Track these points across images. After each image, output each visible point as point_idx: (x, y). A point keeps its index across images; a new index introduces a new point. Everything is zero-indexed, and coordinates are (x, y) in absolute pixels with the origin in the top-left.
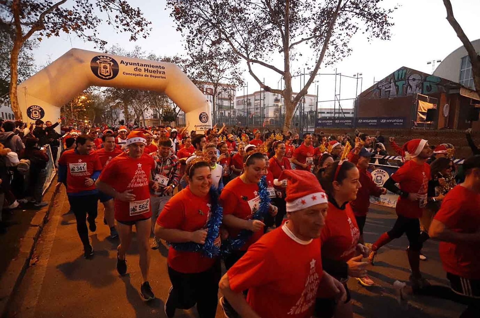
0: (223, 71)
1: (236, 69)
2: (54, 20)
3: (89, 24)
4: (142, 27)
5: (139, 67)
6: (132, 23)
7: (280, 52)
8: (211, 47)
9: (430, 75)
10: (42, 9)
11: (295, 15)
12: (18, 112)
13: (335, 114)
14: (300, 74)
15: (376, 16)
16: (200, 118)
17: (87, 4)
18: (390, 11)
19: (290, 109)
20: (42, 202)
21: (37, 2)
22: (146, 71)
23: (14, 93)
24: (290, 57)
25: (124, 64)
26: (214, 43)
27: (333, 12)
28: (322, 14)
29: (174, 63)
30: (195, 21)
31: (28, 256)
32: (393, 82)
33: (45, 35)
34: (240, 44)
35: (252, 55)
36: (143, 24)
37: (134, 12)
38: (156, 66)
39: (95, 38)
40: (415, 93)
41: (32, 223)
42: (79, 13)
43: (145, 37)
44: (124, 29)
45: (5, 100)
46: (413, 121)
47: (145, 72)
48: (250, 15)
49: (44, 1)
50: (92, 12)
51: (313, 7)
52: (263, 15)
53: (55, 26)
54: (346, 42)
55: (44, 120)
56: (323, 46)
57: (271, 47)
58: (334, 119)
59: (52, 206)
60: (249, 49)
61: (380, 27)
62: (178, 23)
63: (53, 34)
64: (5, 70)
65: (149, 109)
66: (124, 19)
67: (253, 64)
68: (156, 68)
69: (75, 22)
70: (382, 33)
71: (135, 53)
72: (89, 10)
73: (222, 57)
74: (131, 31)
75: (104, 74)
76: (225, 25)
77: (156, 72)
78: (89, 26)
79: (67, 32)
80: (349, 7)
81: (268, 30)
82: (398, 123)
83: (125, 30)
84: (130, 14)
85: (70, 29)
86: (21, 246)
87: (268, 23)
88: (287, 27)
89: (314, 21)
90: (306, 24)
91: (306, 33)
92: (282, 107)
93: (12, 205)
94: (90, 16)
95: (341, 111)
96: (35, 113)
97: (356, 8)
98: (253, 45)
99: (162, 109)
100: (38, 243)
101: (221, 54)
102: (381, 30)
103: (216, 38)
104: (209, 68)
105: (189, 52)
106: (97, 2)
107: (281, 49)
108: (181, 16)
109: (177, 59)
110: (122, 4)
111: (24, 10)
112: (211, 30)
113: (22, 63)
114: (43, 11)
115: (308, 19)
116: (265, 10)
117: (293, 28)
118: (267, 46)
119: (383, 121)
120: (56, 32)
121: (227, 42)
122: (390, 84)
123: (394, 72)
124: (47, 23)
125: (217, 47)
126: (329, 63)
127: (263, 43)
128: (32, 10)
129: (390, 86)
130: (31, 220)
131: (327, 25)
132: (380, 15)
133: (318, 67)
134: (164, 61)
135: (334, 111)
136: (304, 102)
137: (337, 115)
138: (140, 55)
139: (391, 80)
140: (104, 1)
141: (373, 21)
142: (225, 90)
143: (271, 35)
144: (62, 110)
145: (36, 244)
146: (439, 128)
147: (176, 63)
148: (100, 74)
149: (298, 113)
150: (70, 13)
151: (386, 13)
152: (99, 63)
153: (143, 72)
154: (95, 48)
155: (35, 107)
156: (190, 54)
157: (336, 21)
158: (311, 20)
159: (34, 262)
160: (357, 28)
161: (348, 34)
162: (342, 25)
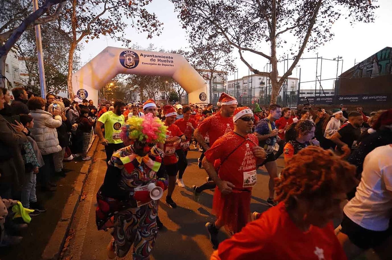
0: (218, 59)
1: (229, 57)
2: (96, 28)
3: (118, 29)
4: (156, 27)
5: (154, 58)
6: (149, 25)
7: (267, 41)
8: (208, 41)
10: (89, 20)
11: (281, 9)
13: (315, 94)
16: (200, 97)
17: (118, 14)
19: (276, 89)
21: (86, 16)
22: (159, 61)
23: (70, 80)
24: (276, 44)
25: (143, 56)
26: (211, 37)
27: (317, 2)
28: (306, 5)
29: (179, 54)
30: (197, 20)
31: (80, 194)
32: (376, 62)
33: (90, 38)
35: (242, 45)
36: (157, 25)
37: (151, 17)
39: (122, 38)
41: (81, 171)
42: (112, 21)
43: (158, 35)
44: (143, 30)
48: (241, 11)
49: (90, 15)
50: (121, 20)
52: (252, 11)
53: (96, 32)
54: (328, 28)
56: (306, 33)
57: (259, 37)
58: (316, 97)
59: (93, 161)
60: (240, 40)
61: (364, 11)
62: (183, 23)
63: (95, 37)
65: (159, 92)
66: (143, 22)
67: (243, 52)
68: (166, 58)
69: (109, 27)
70: (365, 16)
71: (149, 49)
72: (119, 18)
73: (218, 48)
74: (148, 31)
75: (129, 64)
76: (220, 21)
77: (166, 61)
79: (104, 34)
81: (256, 23)
82: (381, 99)
84: (148, 18)
85: (107, 33)
86: (75, 186)
87: (256, 17)
88: (273, 19)
89: (298, 12)
90: (290, 15)
91: (291, 23)
92: (268, 87)
94: (120, 22)
95: (322, 91)
96: (82, 94)
98: (243, 37)
99: (168, 92)
100: (85, 186)
101: (216, 46)
103: (213, 32)
104: (206, 57)
105: (192, 46)
106: (125, 11)
107: (267, 38)
108: (186, 17)
109: (181, 52)
110: (143, 11)
112: (209, 27)
114: (89, 22)
115: (292, 11)
116: (254, 6)
117: (278, 20)
118: (255, 36)
119: (365, 98)
120: (97, 36)
121: (221, 35)
122: (373, 63)
123: (376, 54)
124: (91, 30)
125: (214, 40)
126: (311, 48)
127: (252, 34)
129: (372, 67)
130: (80, 169)
131: (310, 14)
133: (301, 52)
134: (171, 53)
135: (315, 92)
136: (287, 85)
138: (153, 51)
139: (373, 60)
140: (129, 10)
141: (357, 6)
142: (220, 75)
143: (259, 26)
148: (126, 64)
149: (281, 94)
150: (106, 21)
152: (125, 56)
153: (156, 62)
154: (122, 45)
155: (82, 90)
156: (192, 47)
157: (319, 10)
158: (295, 12)
159: (83, 198)
160: (340, 15)
161: (331, 20)
162: (325, 13)
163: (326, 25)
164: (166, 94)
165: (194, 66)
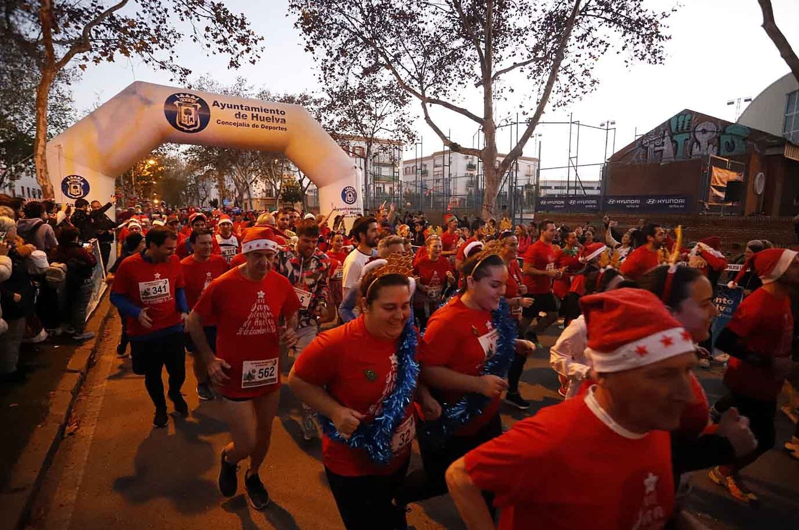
0: (381, 117)
1: (404, 114)
2: (106, 35)
3: (162, 42)
4: (248, 45)
5: (243, 112)
6: (232, 38)
7: (477, 85)
8: (361, 79)
9: (732, 124)
10: (87, 18)
11: (503, 24)
12: (47, 186)
13: (568, 190)
14: (509, 123)
15: (640, 24)
16: (344, 196)
17: (158, 9)
18: (664, 15)
19: (493, 181)
20: (85, 334)
21: (79, 7)
22: (255, 119)
23: (41, 156)
24: (494, 94)
25: (219, 106)
26: (366, 72)
27: (567, 17)
28: (549, 22)
29: (301, 104)
30: (336, 35)
31: (63, 421)
32: (669, 135)
34: (410, 73)
35: (429, 91)
36: (250, 41)
37: (235, 21)
38: (271, 110)
39: (171, 63)
40: (705, 154)
41: (68, 367)
42: (145, 24)
43: (253, 62)
44: (219, 49)
45: (26, 166)
46: (701, 201)
47: (253, 119)
48: (426, 23)
49: (90, 6)
50: (167, 22)
51: (532, 10)
52: (449, 25)
53: (107, 45)
54: (588, 68)
55: (89, 198)
56: (548, 75)
57: (462, 77)
58: (567, 198)
59: (101, 340)
60: (424, 81)
61: (647, 43)
62: (308, 38)
63: (104, 58)
64: (27, 117)
65: (259, 181)
66: (218, 32)
67: (431, 106)
68: (271, 112)
69: (139, 38)
70: (649, 52)
71: (236, 88)
72: (162, 18)
73: (380, 95)
74: (231, 52)
75: (186, 123)
76: (385, 41)
77: (270, 119)
78: (163, 45)
79: (127, 54)
80: (595, 9)
81: (456, 50)
82: (676, 204)
83: (221, 50)
84: (229, 24)
85: (132, 50)
86: (51, 404)
87: (456, 37)
88: (488, 43)
89: (535, 33)
90: (520, 39)
91: (522, 54)
92: (480, 177)
93: (38, 337)
94: (164, 27)
95: (579, 185)
96: (75, 187)
97: (607, 10)
98: (431, 75)
99: (280, 182)
100: (77, 401)
101: (378, 90)
102: (649, 47)
103: (370, 62)
104: (358, 112)
105: (326, 87)
106: (175, 4)
107: (478, 80)
108: (313, 27)
109: (306, 98)
110: (217, 8)
111: (58, 20)
112: (362, 50)
113: (55, 106)
114: (88, 22)
115: (524, 30)
116: (452, 16)
117: (498, 46)
118: (455, 75)
119: (651, 202)
120: (109, 55)
121: (388, 69)
122: (664, 137)
123: (670, 120)
124: (93, 40)
125: (372, 78)
126: (559, 104)
127: (448, 71)
128: (71, 19)
129: (663, 143)
130: (68, 363)
131: (556, 39)
132: (646, 21)
133: (540, 111)
134: (284, 102)
135: (568, 185)
136: (517, 170)
137: (572, 192)
138: (245, 92)
139: (664, 134)
140: (186, 3)
141: (636, 33)
142: (385, 149)
143: (461, 57)
144: (118, 184)
145: (75, 401)
146: (747, 213)
147: (304, 104)
148: (180, 123)
149: (506, 188)
150: (132, 24)
151: (657, 18)
152: (177, 105)
153: (249, 121)
154: (171, 80)
155: (75, 177)
156: (327, 91)
157: (572, 33)
158: (529, 32)
159: (72, 431)
160: (608, 45)
161: (593, 54)
162: (582, 39)
163: (585, 62)
164: (275, 187)
165: (333, 129)
